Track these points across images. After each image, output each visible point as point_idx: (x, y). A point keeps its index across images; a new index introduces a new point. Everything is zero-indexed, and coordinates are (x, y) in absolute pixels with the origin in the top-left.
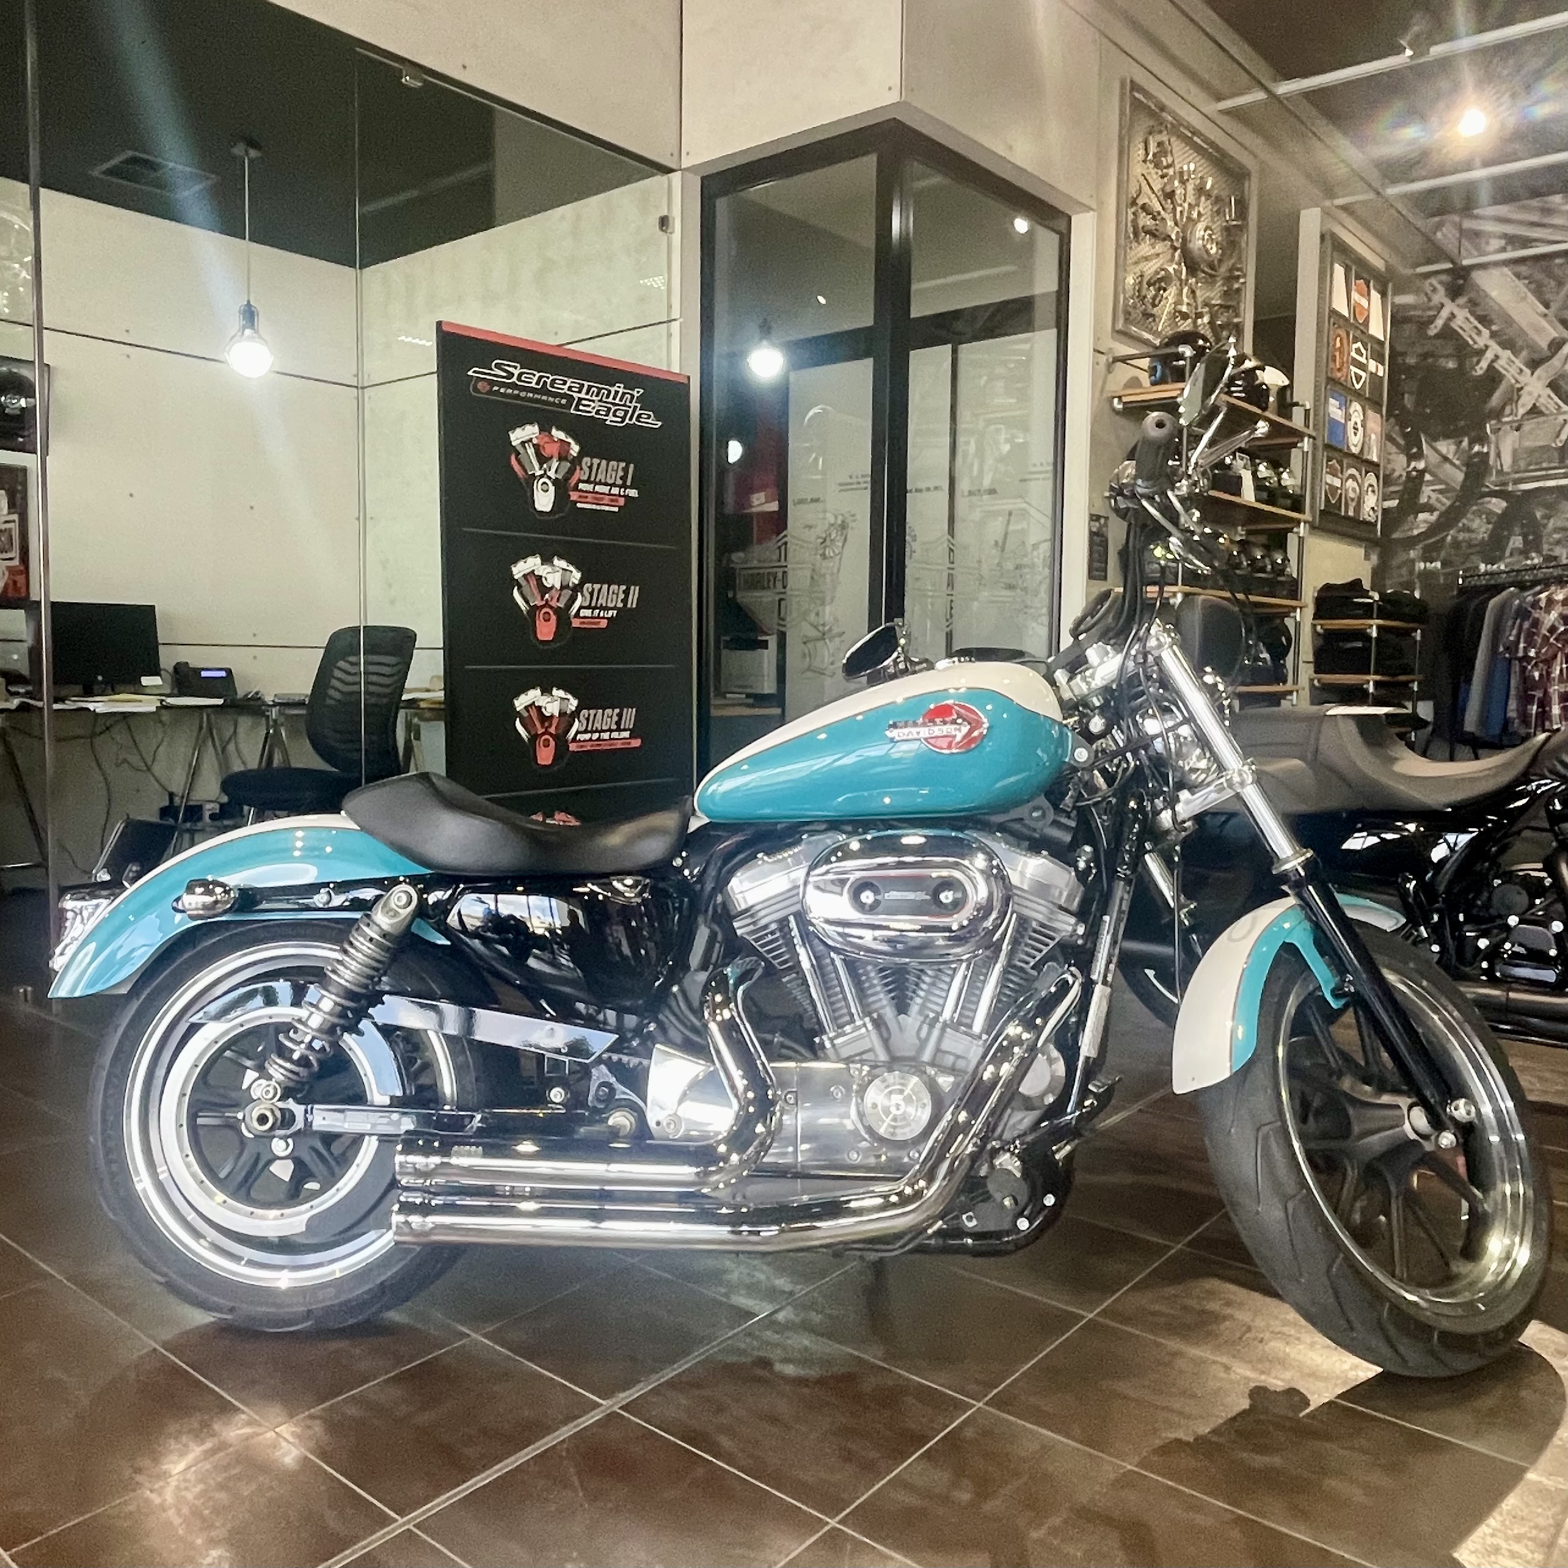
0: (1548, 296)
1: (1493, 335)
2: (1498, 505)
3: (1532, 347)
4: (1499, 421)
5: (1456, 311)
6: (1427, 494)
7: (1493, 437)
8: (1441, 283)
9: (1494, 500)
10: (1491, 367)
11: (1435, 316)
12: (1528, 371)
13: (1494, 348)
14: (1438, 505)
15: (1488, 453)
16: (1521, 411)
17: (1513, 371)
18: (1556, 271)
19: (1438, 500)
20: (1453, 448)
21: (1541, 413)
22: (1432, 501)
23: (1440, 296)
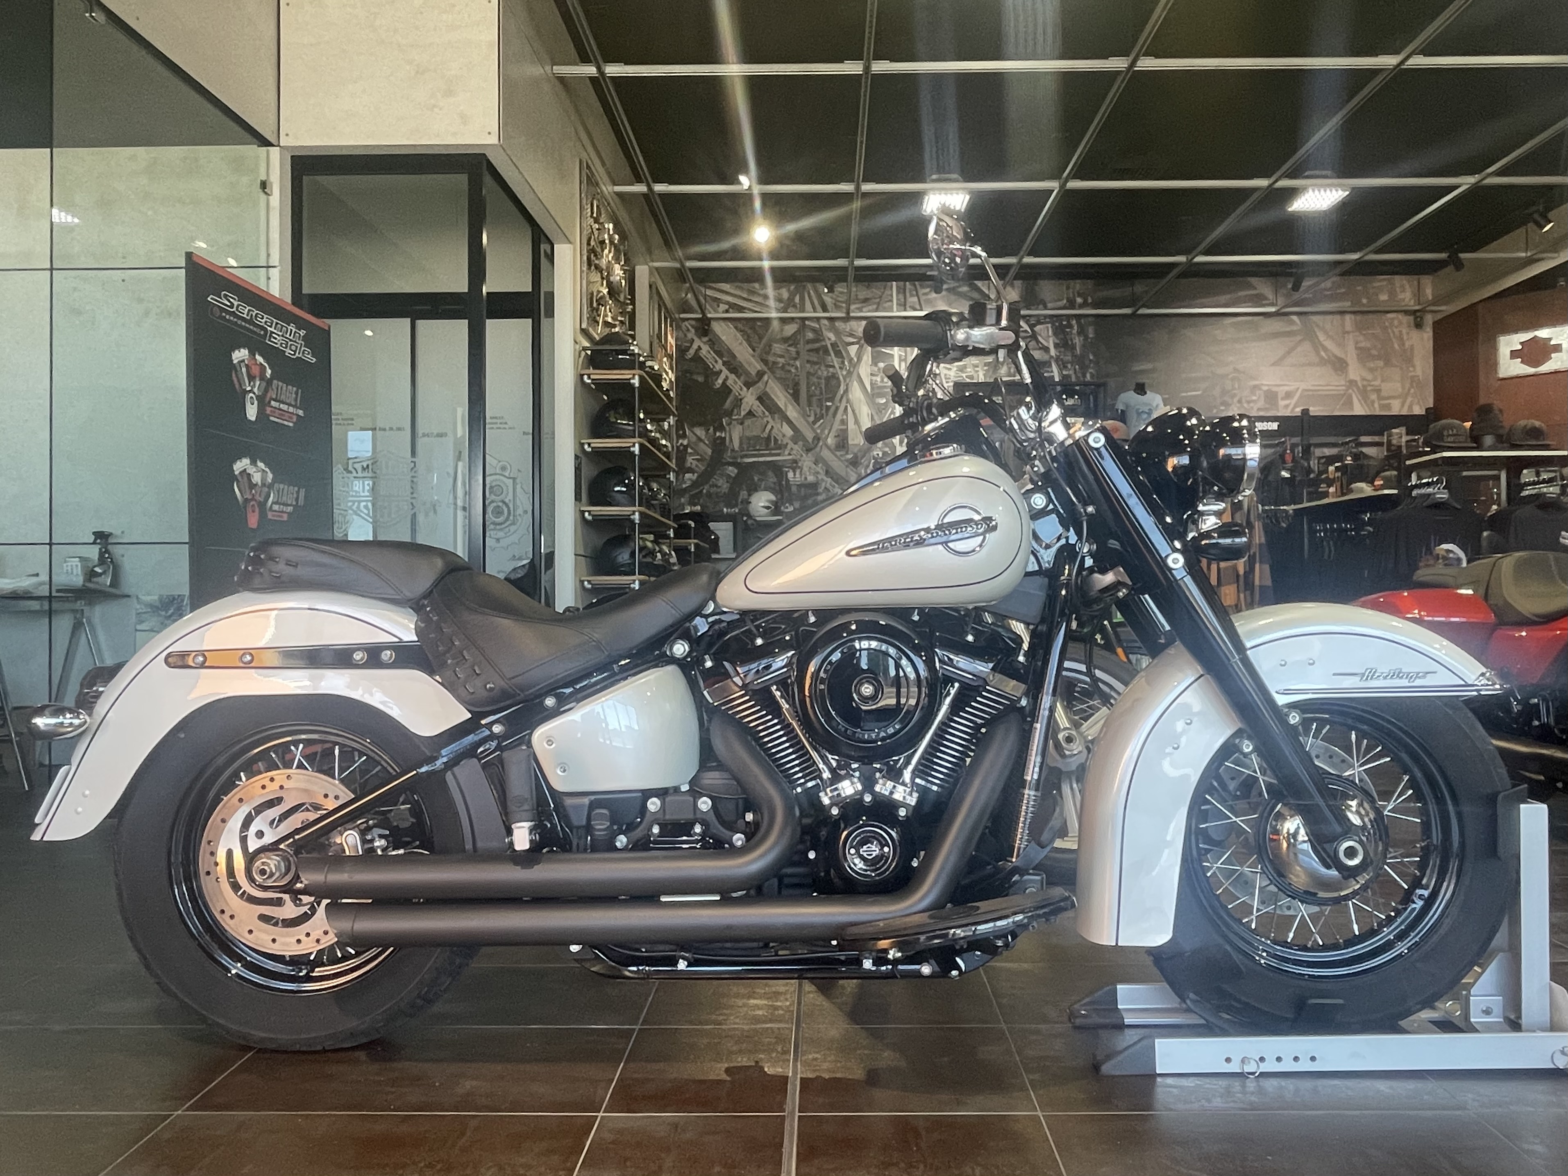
0: (754, 345)
1: (724, 363)
2: (732, 471)
3: (748, 374)
4: (730, 418)
5: (702, 345)
6: (690, 461)
7: (727, 428)
8: (693, 326)
9: (730, 468)
10: (724, 383)
11: (690, 347)
12: (745, 389)
13: (725, 372)
14: (697, 469)
15: (725, 438)
16: (743, 413)
17: (737, 387)
18: (757, 328)
19: (697, 466)
20: (704, 433)
21: (754, 415)
22: (693, 466)
23: (691, 335)
